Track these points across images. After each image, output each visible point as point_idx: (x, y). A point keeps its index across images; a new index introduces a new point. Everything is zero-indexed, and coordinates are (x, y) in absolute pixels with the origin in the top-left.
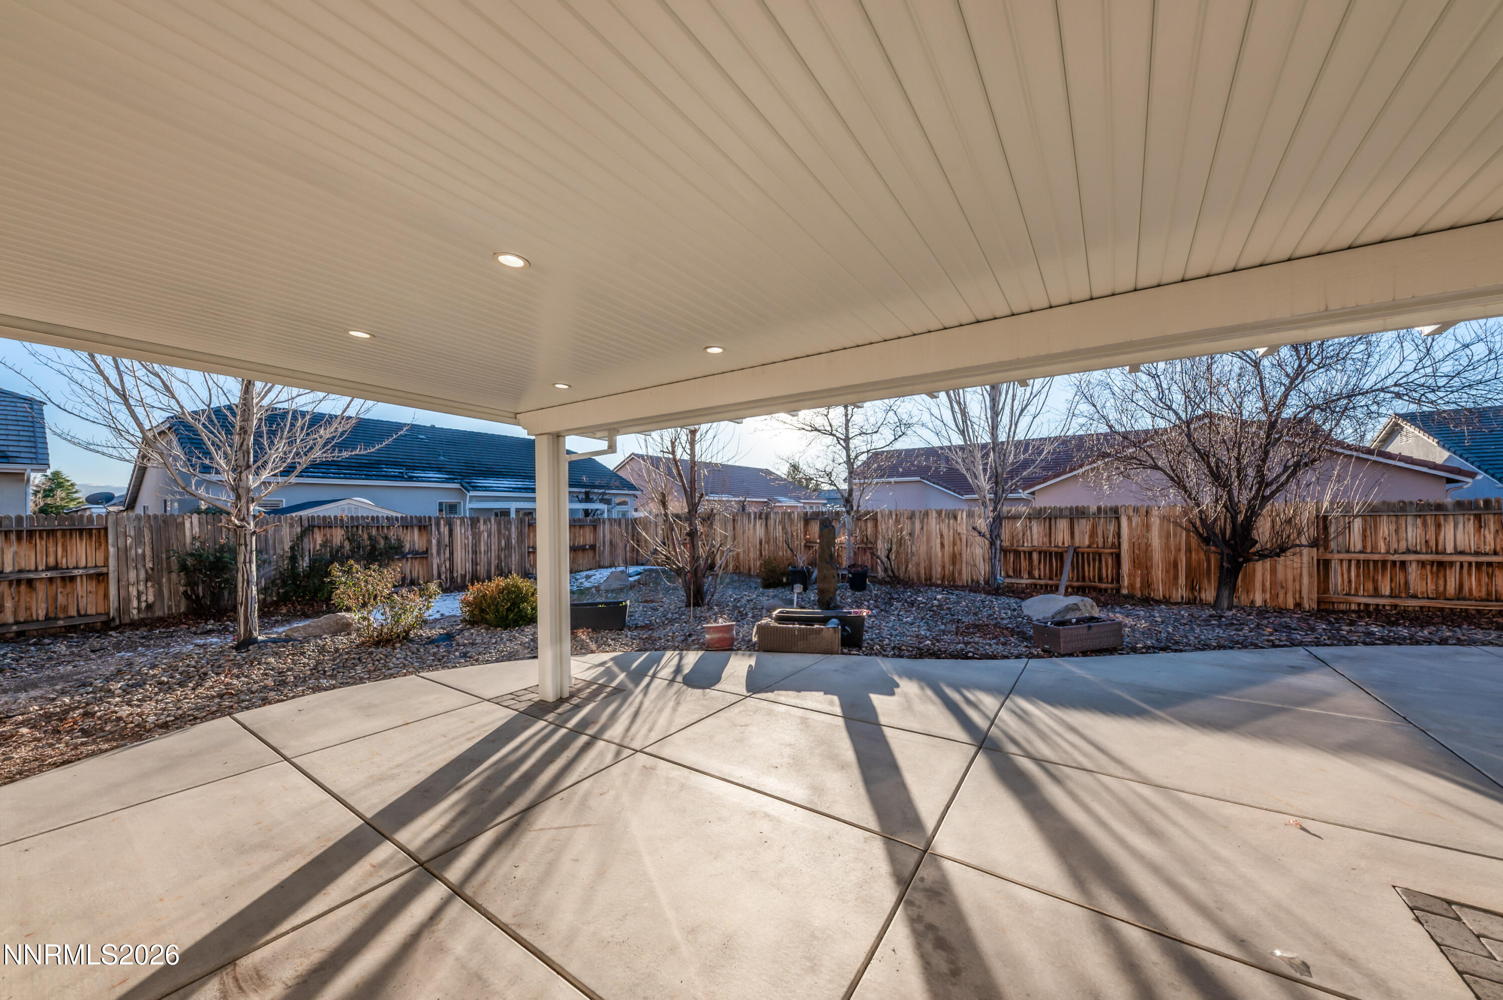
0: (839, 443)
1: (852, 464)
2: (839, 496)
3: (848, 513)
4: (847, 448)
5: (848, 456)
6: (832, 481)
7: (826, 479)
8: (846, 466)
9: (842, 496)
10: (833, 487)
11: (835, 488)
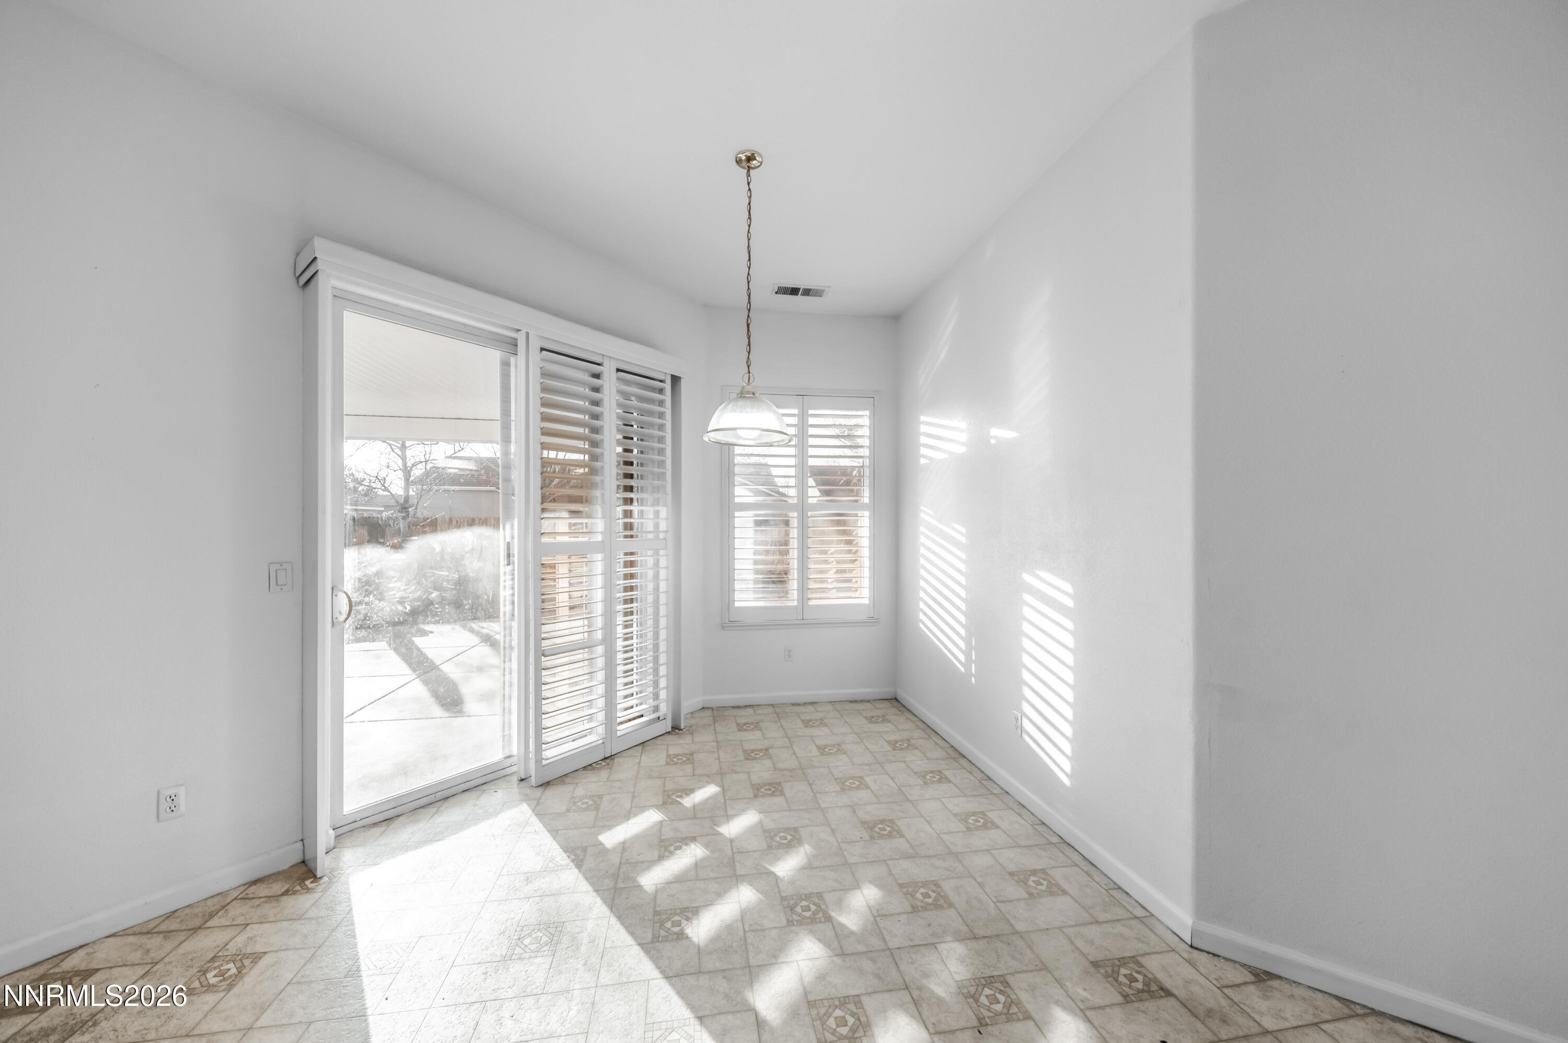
0: (393, 450)
1: (409, 472)
2: (393, 502)
3: (404, 518)
4: (404, 458)
5: (405, 464)
6: (385, 488)
7: (379, 486)
8: (402, 474)
9: (397, 502)
10: (386, 493)
11: (389, 494)
